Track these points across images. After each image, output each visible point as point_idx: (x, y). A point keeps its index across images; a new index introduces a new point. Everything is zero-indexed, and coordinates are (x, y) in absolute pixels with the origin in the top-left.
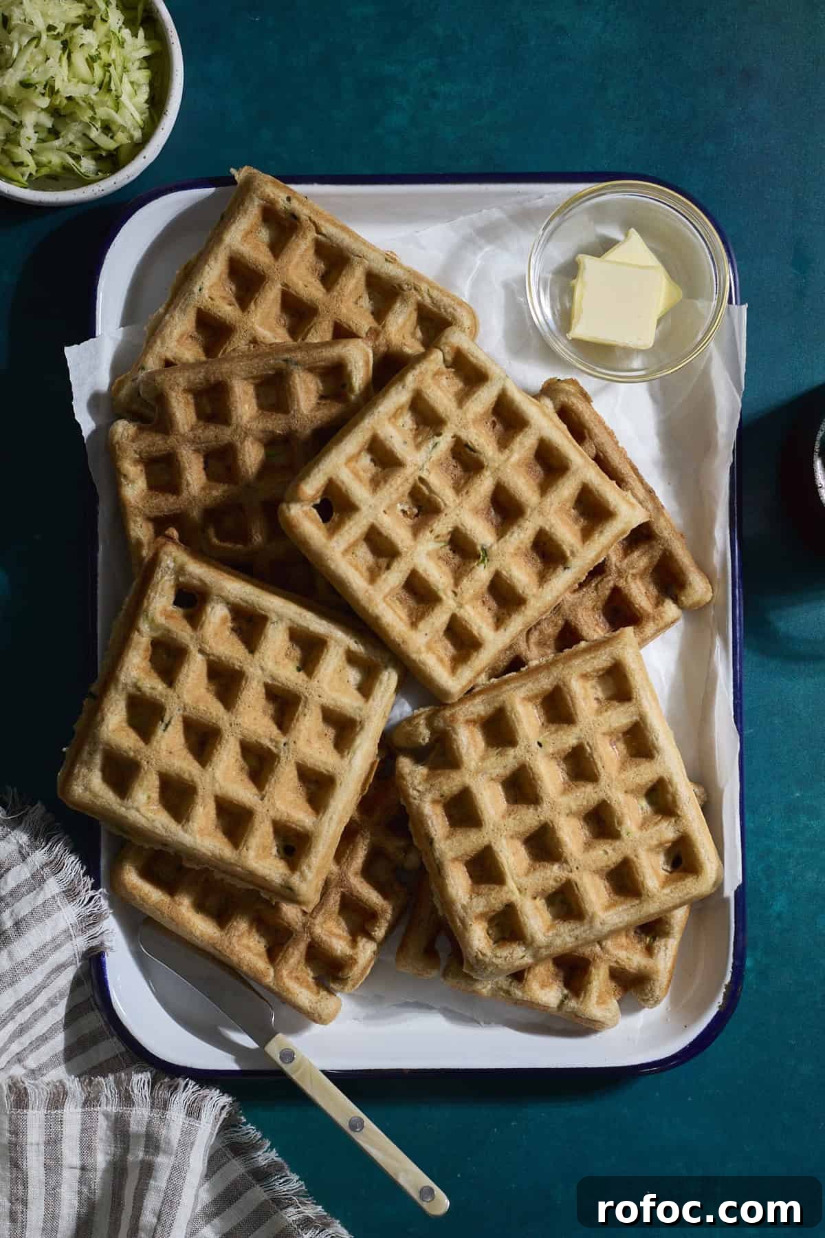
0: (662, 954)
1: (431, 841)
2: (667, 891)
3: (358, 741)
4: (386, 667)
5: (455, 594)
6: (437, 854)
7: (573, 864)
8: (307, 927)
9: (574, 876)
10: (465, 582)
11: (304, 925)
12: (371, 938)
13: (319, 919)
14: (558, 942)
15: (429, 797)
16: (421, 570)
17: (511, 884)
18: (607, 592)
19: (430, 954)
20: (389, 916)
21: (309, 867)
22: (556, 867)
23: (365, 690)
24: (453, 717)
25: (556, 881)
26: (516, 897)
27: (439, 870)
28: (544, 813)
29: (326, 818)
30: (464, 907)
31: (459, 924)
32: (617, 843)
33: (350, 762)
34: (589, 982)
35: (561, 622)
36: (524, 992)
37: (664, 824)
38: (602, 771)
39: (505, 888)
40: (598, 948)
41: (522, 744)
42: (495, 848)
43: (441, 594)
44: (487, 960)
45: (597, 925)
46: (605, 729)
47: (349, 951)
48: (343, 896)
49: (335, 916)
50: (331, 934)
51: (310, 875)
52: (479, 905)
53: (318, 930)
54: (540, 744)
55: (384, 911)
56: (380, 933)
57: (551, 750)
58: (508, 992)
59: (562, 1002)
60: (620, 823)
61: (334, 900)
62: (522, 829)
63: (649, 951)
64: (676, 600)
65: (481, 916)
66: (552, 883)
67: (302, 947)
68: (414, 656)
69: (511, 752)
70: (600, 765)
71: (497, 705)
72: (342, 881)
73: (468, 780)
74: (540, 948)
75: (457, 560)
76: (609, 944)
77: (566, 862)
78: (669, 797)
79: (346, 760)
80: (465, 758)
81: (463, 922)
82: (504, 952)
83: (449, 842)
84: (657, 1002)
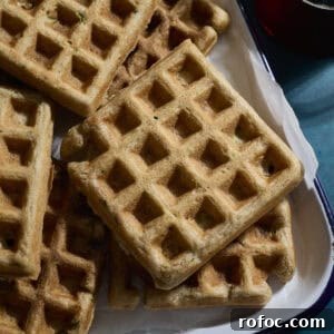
0: (283, 238)
1: (105, 203)
2: (272, 184)
3: (35, 152)
4: (40, 103)
5: (70, 43)
6: (112, 210)
7: (204, 186)
8: (40, 297)
9: (208, 193)
10: (75, 35)
11: (37, 295)
12: (86, 291)
13: (47, 288)
14: (213, 241)
15: (94, 175)
16: (43, 33)
17: (167, 212)
18: (167, 32)
19: (129, 288)
20: (93, 269)
21: (26, 244)
22: (194, 192)
23: (31, 122)
24: (94, 120)
25: (197, 200)
26: (174, 220)
27: (116, 221)
28: (174, 159)
29: (28, 209)
30: (141, 239)
31: (142, 252)
32: (229, 164)
33: (34, 168)
34: (243, 271)
35: (145, 56)
36: (201, 291)
37: (255, 143)
38: (202, 122)
39: (165, 216)
40: (240, 247)
41: (144, 121)
42: (149, 192)
43: (61, 45)
44: (169, 270)
45: (235, 220)
46: (194, 96)
47: (73, 303)
48: (59, 267)
49: (58, 285)
50: (58, 296)
51: (28, 251)
52: (151, 234)
53: (48, 296)
54: (156, 118)
55: (89, 267)
56: (91, 284)
57: (164, 120)
58: (191, 297)
59: (230, 293)
60: (226, 151)
61: (53, 272)
62: (162, 174)
63: (275, 239)
64: (211, 24)
65: (156, 241)
66: (195, 203)
67: (40, 310)
68: (55, 86)
69: (139, 128)
70: (199, 119)
71: (120, 103)
72: (55, 257)
73: (116, 155)
74: (202, 249)
75: (66, 29)
76: (247, 241)
77: (199, 186)
78: (252, 127)
79: (31, 167)
80: (110, 142)
81: (144, 249)
82: (179, 260)
83: (116, 200)
84: (292, 272)
